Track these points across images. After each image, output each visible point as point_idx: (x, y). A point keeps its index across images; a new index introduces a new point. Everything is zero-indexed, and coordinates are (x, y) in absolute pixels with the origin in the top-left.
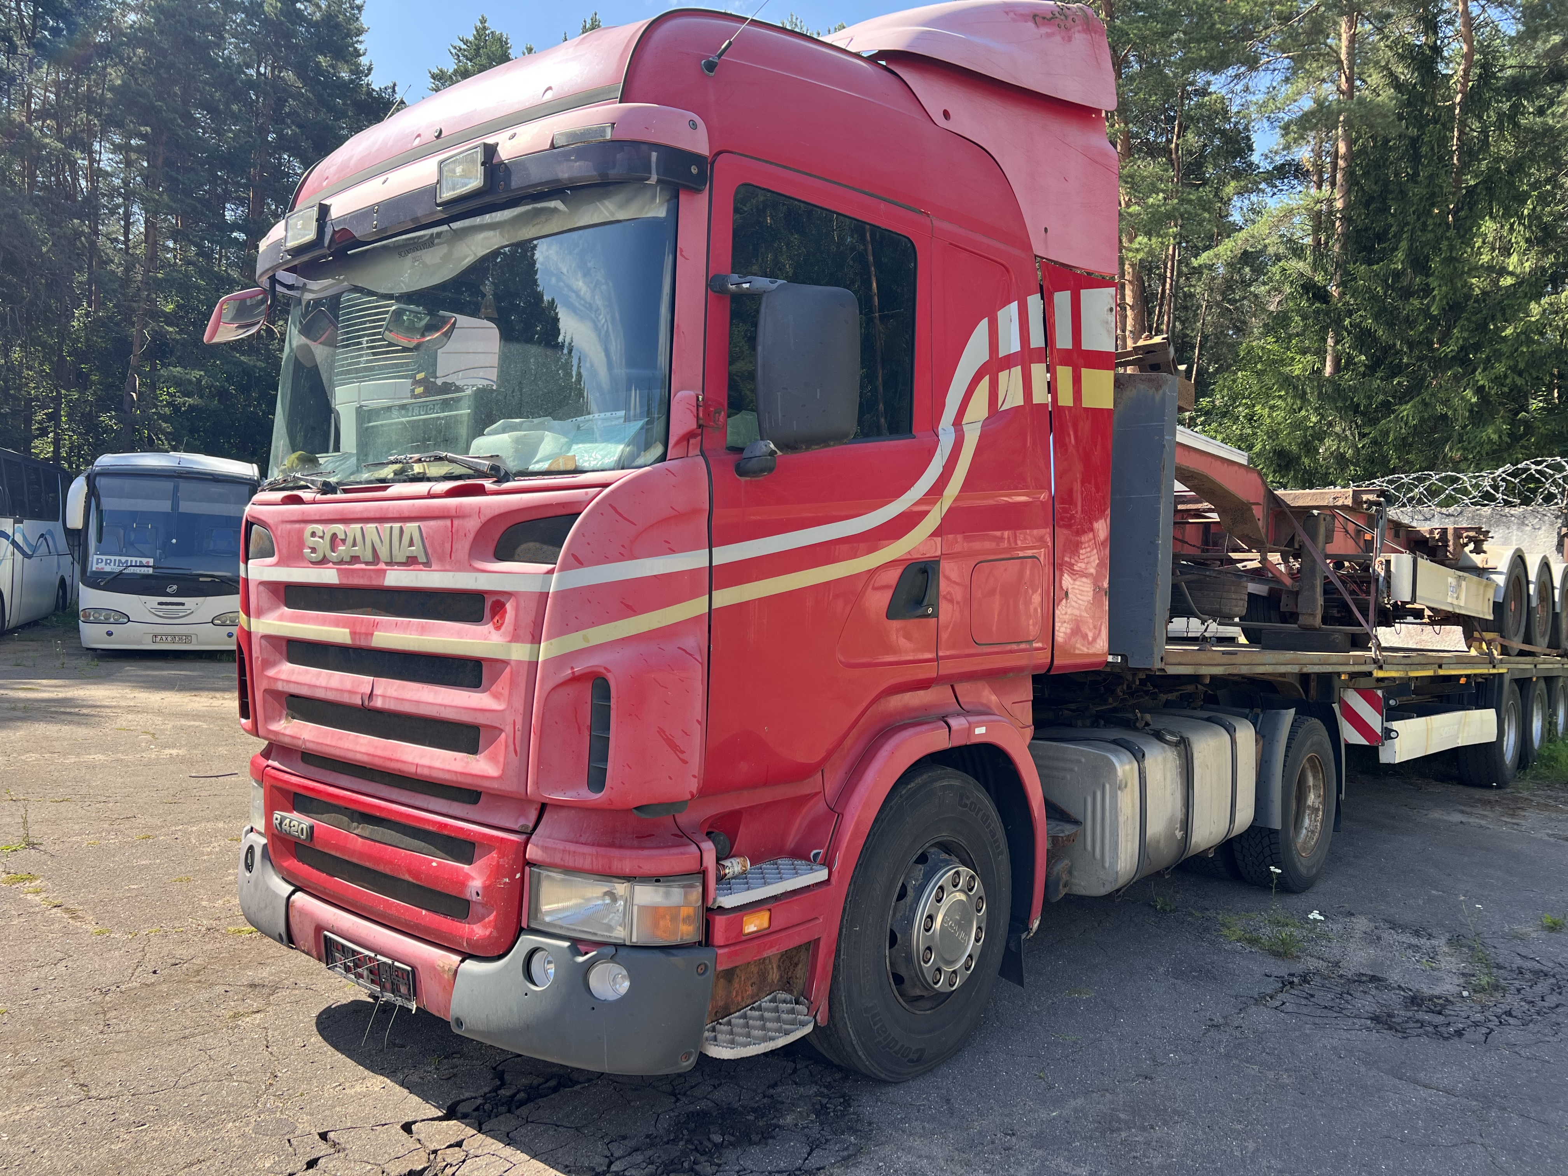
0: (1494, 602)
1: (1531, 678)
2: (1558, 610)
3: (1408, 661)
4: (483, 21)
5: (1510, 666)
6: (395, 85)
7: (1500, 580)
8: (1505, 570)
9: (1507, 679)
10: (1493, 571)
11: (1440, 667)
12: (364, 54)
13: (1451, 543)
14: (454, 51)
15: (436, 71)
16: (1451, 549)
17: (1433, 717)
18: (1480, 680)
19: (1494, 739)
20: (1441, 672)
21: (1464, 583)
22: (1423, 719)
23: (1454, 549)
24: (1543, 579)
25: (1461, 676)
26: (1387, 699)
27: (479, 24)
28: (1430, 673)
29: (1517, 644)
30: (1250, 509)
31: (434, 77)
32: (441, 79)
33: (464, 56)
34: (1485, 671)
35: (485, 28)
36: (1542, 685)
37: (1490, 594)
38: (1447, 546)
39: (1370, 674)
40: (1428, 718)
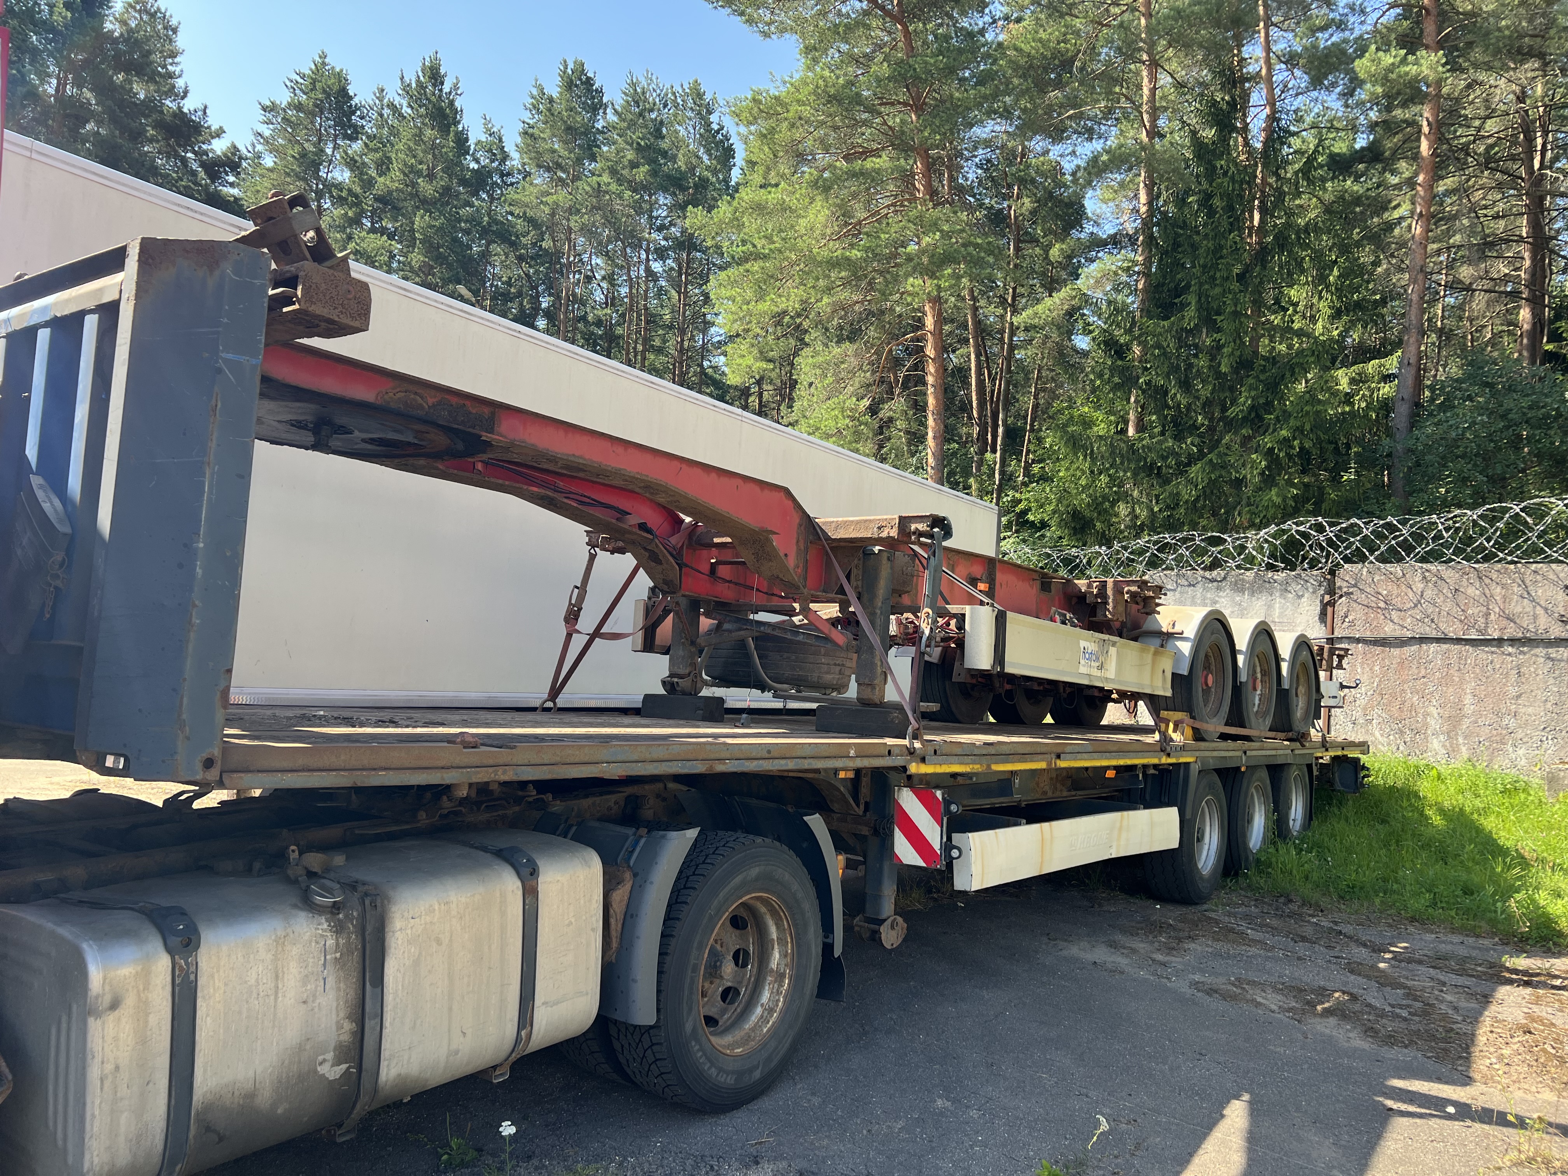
0: (1174, 675)
1: (1239, 768)
2: (1286, 685)
3: (992, 750)
4: (323, 56)
5: (1198, 754)
6: (206, 107)
7: (1185, 648)
8: (1192, 636)
9: (1195, 769)
10: (1179, 636)
11: (1058, 757)
12: (180, 76)
13: (1110, 601)
14: (288, 84)
15: (268, 103)
16: (1110, 607)
17: (1055, 824)
18: (1152, 771)
19: (1175, 845)
20: (1063, 764)
21: (1113, 651)
22: (1035, 827)
23: (1114, 608)
24: (1259, 649)
25: (1108, 768)
26: (947, 803)
27: (317, 59)
28: (1042, 765)
29: (1215, 726)
30: (768, 540)
31: (264, 109)
32: (271, 110)
33: (301, 90)
34: (1155, 761)
35: (324, 64)
36: (1264, 774)
37: (1167, 665)
38: (1106, 603)
39: (905, 769)
40: (1046, 825)
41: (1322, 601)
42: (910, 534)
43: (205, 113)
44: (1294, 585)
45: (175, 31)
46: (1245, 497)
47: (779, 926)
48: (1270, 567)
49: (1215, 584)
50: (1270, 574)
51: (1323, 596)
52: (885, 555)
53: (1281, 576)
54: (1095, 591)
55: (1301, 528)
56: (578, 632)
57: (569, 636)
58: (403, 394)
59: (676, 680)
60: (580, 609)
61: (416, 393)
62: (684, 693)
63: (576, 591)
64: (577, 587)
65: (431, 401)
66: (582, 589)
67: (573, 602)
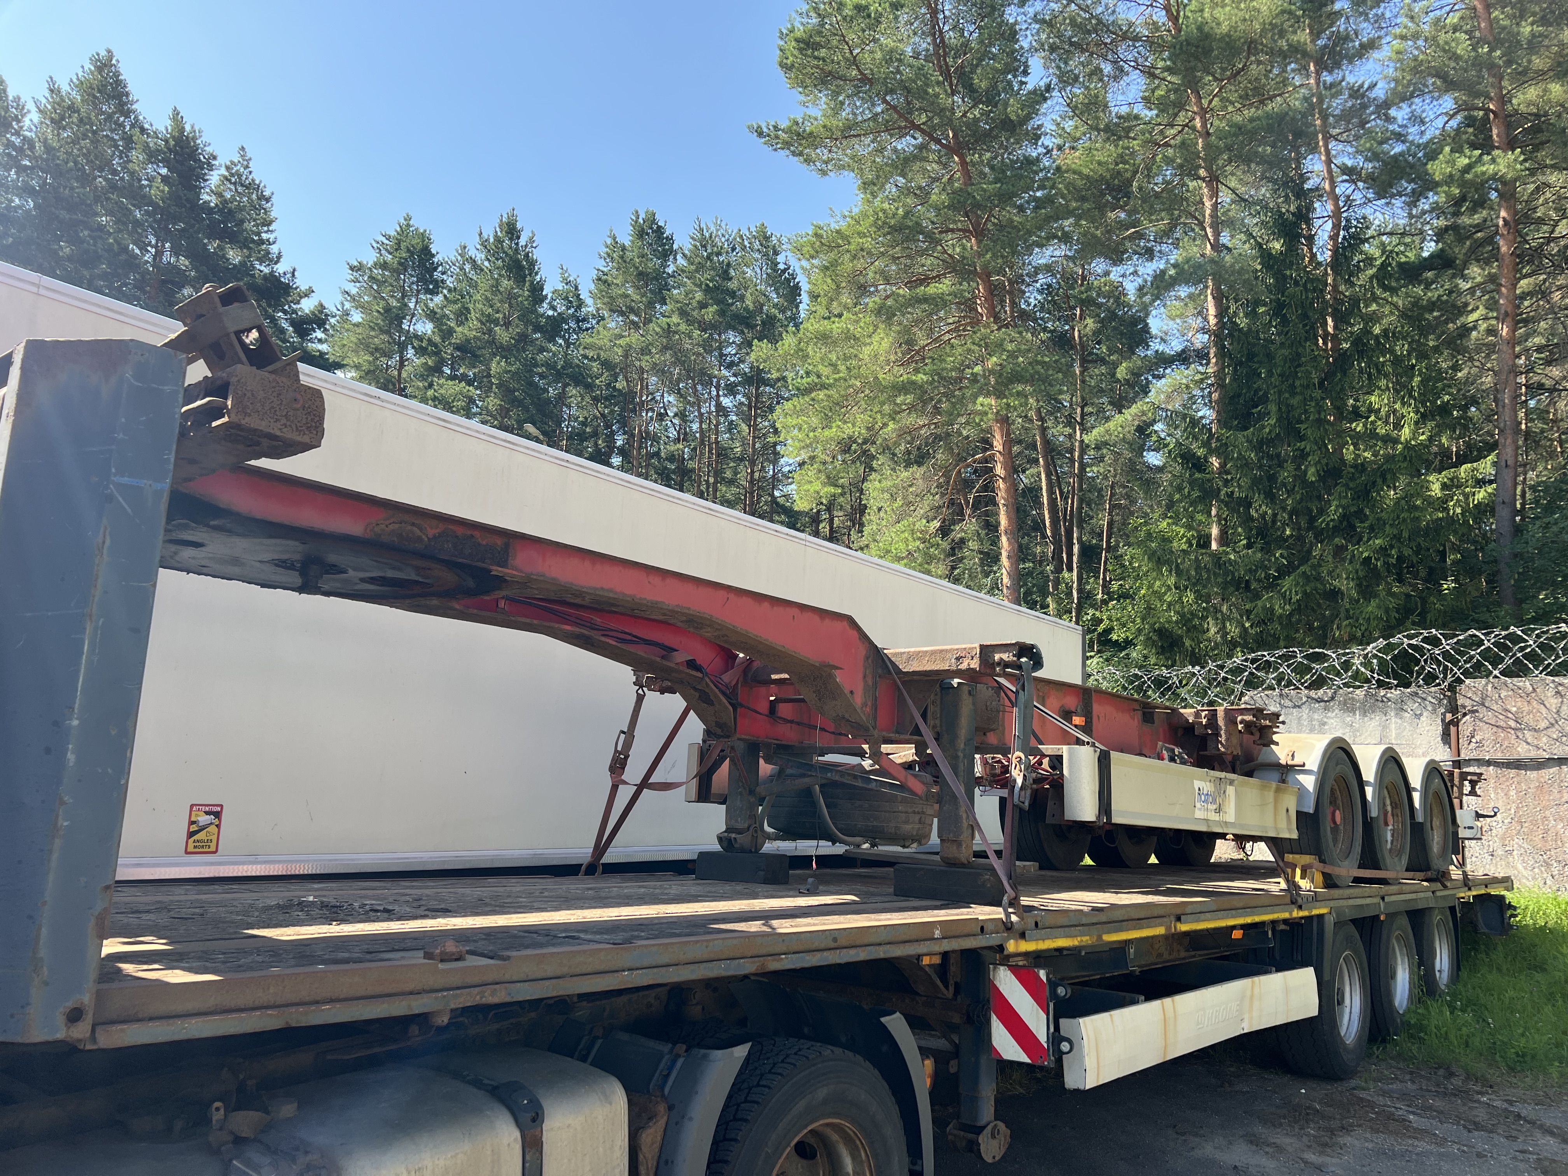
0: (1299, 814)
1: (1377, 917)
2: (1420, 818)
3: (1103, 917)
4: (408, 218)
5: (1332, 904)
7: (1309, 782)
8: (1315, 769)
9: (1330, 922)
10: (1301, 769)
11: (1179, 919)
13: (1222, 732)
14: (375, 245)
15: (356, 264)
16: (1223, 739)
17: (1179, 998)
18: (1282, 927)
19: (1314, 1012)
20: (1184, 927)
21: (1231, 790)
22: (1156, 1004)
23: (1227, 740)
24: (1388, 779)
25: (1234, 927)
26: (1053, 985)
27: (402, 221)
28: (1160, 931)
29: (1348, 870)
30: (831, 676)
31: (352, 268)
32: (359, 270)
33: (386, 250)
34: (1286, 915)
35: (408, 225)
36: (1404, 921)
37: (1290, 803)
38: (1217, 735)
39: (1001, 948)
40: (1167, 1001)
41: (1443, 720)
42: (993, 665)
43: (293, 275)
44: (1410, 703)
45: (268, 200)
46: (1342, 610)
47: (855, 1157)
48: (1381, 684)
49: (1322, 704)
50: (1382, 692)
51: (1444, 714)
52: (966, 689)
53: (1394, 694)
54: (1204, 721)
55: (1414, 642)
56: (625, 783)
57: (615, 788)
58: (397, 526)
59: (733, 835)
60: (627, 757)
61: (413, 524)
62: (743, 851)
63: (623, 736)
64: (623, 732)
65: (431, 533)
66: (629, 734)
67: (619, 748)
